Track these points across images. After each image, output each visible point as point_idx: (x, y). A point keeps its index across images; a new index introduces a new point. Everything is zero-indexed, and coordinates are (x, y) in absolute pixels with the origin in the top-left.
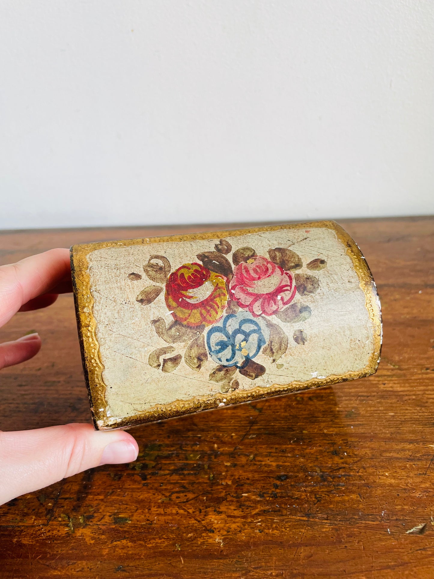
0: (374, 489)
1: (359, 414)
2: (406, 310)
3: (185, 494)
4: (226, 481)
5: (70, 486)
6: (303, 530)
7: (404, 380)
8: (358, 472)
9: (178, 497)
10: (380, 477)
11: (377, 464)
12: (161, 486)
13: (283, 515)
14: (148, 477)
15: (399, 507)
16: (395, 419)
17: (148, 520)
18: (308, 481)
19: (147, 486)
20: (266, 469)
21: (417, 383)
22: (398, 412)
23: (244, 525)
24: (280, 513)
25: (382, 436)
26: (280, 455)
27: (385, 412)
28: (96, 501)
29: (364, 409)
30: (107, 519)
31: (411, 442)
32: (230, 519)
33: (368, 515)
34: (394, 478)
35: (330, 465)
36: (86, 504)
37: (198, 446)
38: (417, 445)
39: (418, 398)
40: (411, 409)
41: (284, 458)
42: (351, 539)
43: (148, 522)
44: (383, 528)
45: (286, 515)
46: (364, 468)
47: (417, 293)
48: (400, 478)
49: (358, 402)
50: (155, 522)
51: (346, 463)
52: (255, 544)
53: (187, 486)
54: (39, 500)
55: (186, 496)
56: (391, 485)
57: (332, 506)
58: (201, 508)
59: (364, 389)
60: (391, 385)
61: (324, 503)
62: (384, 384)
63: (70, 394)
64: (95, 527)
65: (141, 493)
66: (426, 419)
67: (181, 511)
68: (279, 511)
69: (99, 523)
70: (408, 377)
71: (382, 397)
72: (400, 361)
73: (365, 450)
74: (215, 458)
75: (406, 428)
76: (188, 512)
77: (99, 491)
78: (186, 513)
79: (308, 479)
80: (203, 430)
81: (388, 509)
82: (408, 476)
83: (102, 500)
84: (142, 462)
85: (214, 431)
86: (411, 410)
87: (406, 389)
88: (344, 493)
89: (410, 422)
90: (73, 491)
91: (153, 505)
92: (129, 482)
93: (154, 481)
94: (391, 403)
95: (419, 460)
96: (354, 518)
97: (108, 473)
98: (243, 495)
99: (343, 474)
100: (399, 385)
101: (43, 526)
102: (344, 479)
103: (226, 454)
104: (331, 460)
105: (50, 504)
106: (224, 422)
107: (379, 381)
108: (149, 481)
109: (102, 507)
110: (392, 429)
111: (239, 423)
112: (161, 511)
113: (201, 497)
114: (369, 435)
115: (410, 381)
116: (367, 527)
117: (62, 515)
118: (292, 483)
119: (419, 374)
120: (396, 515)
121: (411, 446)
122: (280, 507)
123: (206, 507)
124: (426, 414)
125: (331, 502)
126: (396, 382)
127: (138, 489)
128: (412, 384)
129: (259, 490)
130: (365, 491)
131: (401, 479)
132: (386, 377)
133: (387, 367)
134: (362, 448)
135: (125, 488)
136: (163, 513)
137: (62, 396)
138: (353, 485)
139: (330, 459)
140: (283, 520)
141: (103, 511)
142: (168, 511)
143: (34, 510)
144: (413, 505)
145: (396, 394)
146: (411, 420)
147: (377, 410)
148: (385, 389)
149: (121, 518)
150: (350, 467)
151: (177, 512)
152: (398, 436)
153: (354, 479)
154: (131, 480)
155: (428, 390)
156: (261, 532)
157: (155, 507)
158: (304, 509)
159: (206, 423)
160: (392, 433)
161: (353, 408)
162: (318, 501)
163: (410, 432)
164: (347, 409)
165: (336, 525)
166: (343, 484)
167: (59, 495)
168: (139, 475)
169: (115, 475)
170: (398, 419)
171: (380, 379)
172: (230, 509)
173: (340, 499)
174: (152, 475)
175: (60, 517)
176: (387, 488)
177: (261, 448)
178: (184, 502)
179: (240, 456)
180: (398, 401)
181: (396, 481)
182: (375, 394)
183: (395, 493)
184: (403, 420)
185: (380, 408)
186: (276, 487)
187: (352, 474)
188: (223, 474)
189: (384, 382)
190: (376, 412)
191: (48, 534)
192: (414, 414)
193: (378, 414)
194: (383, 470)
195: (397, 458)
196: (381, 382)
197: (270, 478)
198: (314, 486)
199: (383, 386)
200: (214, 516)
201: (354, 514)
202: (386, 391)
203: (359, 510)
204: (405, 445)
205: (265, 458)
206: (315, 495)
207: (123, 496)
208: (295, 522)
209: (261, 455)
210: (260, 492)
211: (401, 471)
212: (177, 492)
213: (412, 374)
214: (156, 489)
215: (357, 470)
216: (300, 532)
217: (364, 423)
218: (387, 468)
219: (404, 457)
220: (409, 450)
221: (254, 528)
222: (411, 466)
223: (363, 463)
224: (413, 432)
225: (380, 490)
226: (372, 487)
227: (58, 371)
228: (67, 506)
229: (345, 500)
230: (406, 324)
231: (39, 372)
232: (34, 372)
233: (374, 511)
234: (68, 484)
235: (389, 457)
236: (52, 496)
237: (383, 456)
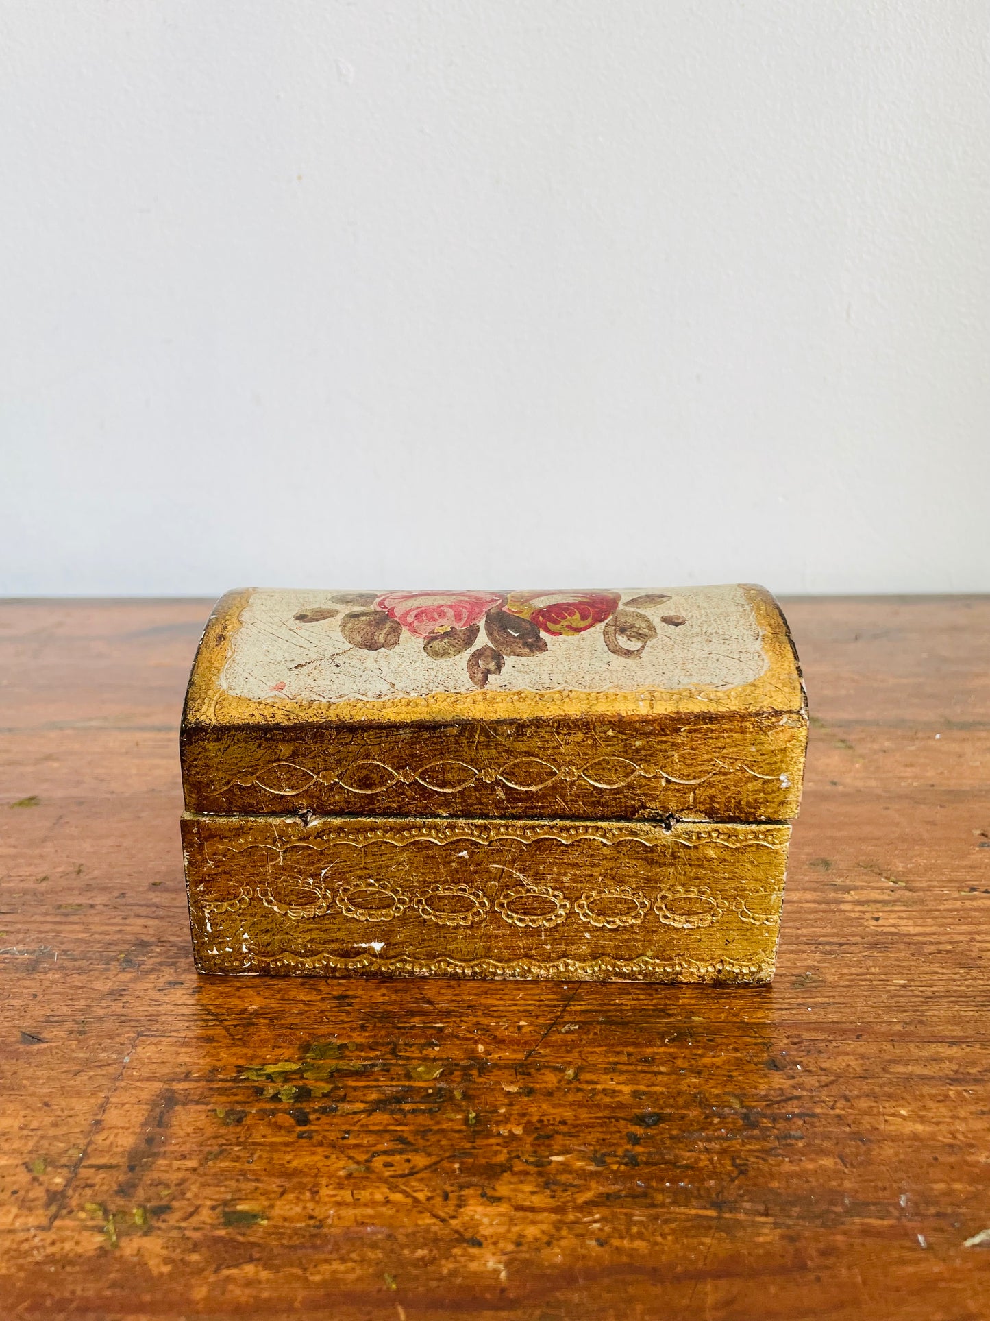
0: (875, 1146)
1: (824, 981)
2: (909, 772)
3: (405, 1157)
4: (509, 1126)
5: (112, 1138)
6: (708, 1241)
7: (921, 911)
8: (833, 1108)
9: (388, 1165)
10: (887, 1118)
11: (877, 1089)
12: (343, 1138)
13: (654, 1206)
14: (313, 1117)
15: (940, 1186)
16: (910, 993)
17: (311, 1217)
18: (712, 1128)
19: (310, 1138)
20: (607, 1100)
21: (954, 918)
22: (916, 977)
23: (558, 1229)
24: (649, 1201)
25: (883, 1029)
26: (639, 1068)
27: (884, 977)
28: (176, 1174)
29: (833, 970)
30: (205, 1215)
31: (953, 1042)
32: (520, 1214)
33: (868, 1204)
34: (922, 1120)
35: (763, 1093)
36: (153, 1180)
37: (437, 1049)
38: (968, 1049)
39: (959, 949)
40: (945, 971)
41: (650, 1075)
42: (831, 1261)
43: (312, 1222)
44: (908, 1235)
45: (663, 1205)
46: (847, 1099)
47: (931, 738)
48: (934, 1120)
49: (818, 956)
50: (330, 1221)
51: (803, 1089)
52: (590, 1275)
53: (411, 1138)
54: (30, 1171)
55: (408, 1161)
56: (915, 1137)
57: (775, 1184)
58: (448, 1188)
59: (829, 930)
60: (892, 921)
61: (756, 1177)
62: (877, 919)
63: (120, 931)
64: (174, 1233)
65: (293, 1154)
66: (984, 994)
67: (397, 1197)
68: (645, 1195)
69: (183, 1224)
70: (932, 905)
71: (874, 946)
72: (908, 872)
73: (846, 1058)
74: (480, 1076)
75: (938, 1012)
76: (416, 1200)
77: (185, 1149)
78: (409, 1201)
79: (711, 1124)
80: (448, 1014)
81: (913, 1191)
82: (954, 1117)
83: (194, 1170)
84: (295, 1083)
85: (476, 1016)
86: (943, 974)
87: (928, 930)
88: (803, 1155)
89: (945, 1000)
90: (119, 1149)
91: (324, 1181)
92: (262, 1129)
93: (327, 1127)
94: (897, 959)
95: (977, 1081)
96: (834, 1212)
97: (209, 1107)
98: (553, 1158)
99: (797, 1111)
100: (911, 922)
101: (38, 1232)
102: (800, 1122)
103: (507, 1067)
104: (766, 1080)
105: (58, 1180)
106: (498, 997)
107: (864, 912)
108: (313, 1128)
109: (192, 1187)
110: (905, 1014)
111: (537, 998)
112: (346, 1195)
113: (445, 1164)
114: (853, 1026)
115: (937, 913)
116: (866, 1232)
117: (89, 1206)
118: (674, 1132)
119: (955, 899)
120: (936, 1203)
121: (954, 1051)
122: (646, 1187)
123: (461, 1187)
124: (982, 983)
125: (772, 1176)
126: (903, 915)
127: (287, 1144)
128: (941, 920)
129: (592, 1148)
130: (854, 1150)
131: (938, 1123)
132: (879, 905)
133: (879, 885)
134: (839, 1054)
135: (254, 1144)
136: (349, 1199)
137: (97, 936)
138: (826, 1136)
139: (761, 1078)
140: (656, 1218)
141: (196, 1196)
142: (364, 1195)
143: (15, 1192)
144: (974, 1180)
145: (906, 939)
146: (948, 994)
147: (865, 974)
148: (879, 929)
149: (241, 1212)
150: (812, 1097)
151: (387, 1198)
152: (922, 1030)
153: (824, 1122)
154: (269, 1124)
155: (978, 933)
156: (602, 1245)
157: (330, 1187)
158: (708, 1190)
159: (454, 998)
160: (906, 1023)
161: (809, 967)
162: (741, 1172)
163: (949, 1021)
164: (795, 972)
165: (788, 1227)
166: (799, 1134)
167: (81, 1159)
168: (289, 1114)
169: (228, 1114)
170: (916, 993)
171: (865, 908)
172: (522, 1192)
173: (794, 1168)
174: (323, 1113)
175: (82, 1209)
176: (908, 1143)
177: (592, 1053)
178: (403, 1176)
179: (542, 1072)
180: (913, 955)
181: (928, 1129)
182: (858, 938)
183: (927, 1155)
184: (930, 994)
185: (873, 970)
186: (635, 1140)
187: (818, 1111)
188: (502, 1111)
189: (876, 916)
190: (863, 977)
191: (50, 1250)
192: (952, 983)
193: (868, 983)
194: (894, 1103)
195: (924, 1078)
196: (868, 916)
197: (617, 1120)
198: (728, 1139)
199: (874, 923)
200: (480, 1209)
201: (832, 1203)
202: (883, 933)
203: (842, 1194)
204: (940, 1050)
205: (604, 1077)
206: (733, 1159)
207: (249, 1162)
208: (688, 1220)
209: (594, 1069)
210: (596, 1151)
211: (938, 1105)
212: (385, 1153)
213: (939, 899)
214: (334, 1146)
215: (831, 1103)
216: (702, 1244)
217: (837, 1000)
218: (903, 1098)
219: (941, 1074)
220: (951, 1059)
221: (582, 1235)
222: (959, 1094)
223: (843, 1087)
224: (957, 1020)
225: (890, 1147)
226: (870, 1140)
227: (92, 882)
228: (102, 1185)
229: (806, 1171)
230: (914, 799)
231: (44, 884)
232: (30, 885)
233: (881, 1194)
234: (105, 1134)
235: (905, 1074)
236: (64, 1161)
237: (890, 1073)
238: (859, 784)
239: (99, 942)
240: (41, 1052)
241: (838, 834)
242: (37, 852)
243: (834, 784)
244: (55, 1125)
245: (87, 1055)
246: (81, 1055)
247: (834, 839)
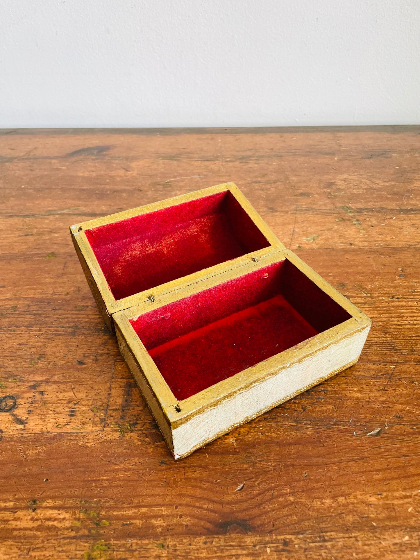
0: (345, 402)
5: (115, 400)
6: (293, 433)
7: (374, 307)
8: (334, 388)
10: (350, 391)
11: (348, 381)
13: (278, 422)
15: (363, 416)
21: (384, 310)
23: (250, 429)
24: (276, 420)
28: (137, 412)
31: (375, 363)
33: (340, 421)
34: (361, 392)
36: (130, 414)
38: (379, 366)
39: (383, 325)
42: (328, 440)
44: (350, 431)
45: (280, 422)
46: (339, 385)
48: (365, 392)
52: (259, 444)
54: (93, 412)
56: (358, 398)
57: (314, 415)
61: (308, 412)
64: (140, 432)
66: (388, 343)
68: (275, 418)
69: (142, 429)
70: (378, 304)
72: (372, 289)
75: (372, 351)
81: (354, 417)
82: (371, 391)
86: (377, 335)
88: (323, 405)
89: (376, 346)
90: (118, 404)
95: (380, 378)
96: (330, 424)
99: (323, 389)
101: (100, 432)
102: (323, 393)
105: (102, 414)
109: (142, 416)
115: (379, 309)
116: (339, 431)
117: (113, 423)
119: (386, 302)
120: (360, 421)
121: (375, 367)
122: (276, 416)
124: (389, 339)
125: (314, 412)
126: (367, 309)
128: (380, 312)
130: (339, 403)
131: (365, 394)
133: (361, 295)
137: (92, 320)
138: (331, 398)
140: (278, 426)
143: (90, 419)
144: (373, 414)
146: (376, 343)
150: (328, 384)
152: (366, 358)
153: (331, 393)
155: (391, 317)
156: (263, 435)
158: (294, 416)
162: (304, 411)
163: (375, 355)
165: (317, 429)
166: (322, 397)
167: (107, 407)
173: (320, 409)
176: (355, 400)
181: (362, 395)
183: (360, 405)
184: (371, 343)
187: (329, 389)
191: (105, 438)
192: (379, 339)
194: (353, 386)
195: (364, 377)
198: (301, 399)
201: (330, 421)
203: (333, 418)
204: (371, 366)
206: (302, 406)
208: (288, 427)
211: (366, 387)
213: (381, 303)
215: (333, 386)
216: (291, 434)
218: (356, 384)
219: (369, 375)
220: (373, 370)
221: (257, 431)
222: (374, 383)
223: (338, 380)
224: (378, 355)
225: (350, 402)
226: (343, 399)
227: (84, 295)
228: (115, 416)
229: (323, 410)
230: (380, 252)
231: (68, 296)
232: (63, 297)
233: (345, 418)
234: (113, 398)
235: (358, 375)
236: (102, 408)
237: (353, 375)
238: (360, 244)
239: (94, 322)
240: (85, 368)
241: (349, 271)
242: (62, 280)
243: (351, 244)
244: (96, 395)
245: (100, 369)
246: (99, 369)
247: (347, 273)
